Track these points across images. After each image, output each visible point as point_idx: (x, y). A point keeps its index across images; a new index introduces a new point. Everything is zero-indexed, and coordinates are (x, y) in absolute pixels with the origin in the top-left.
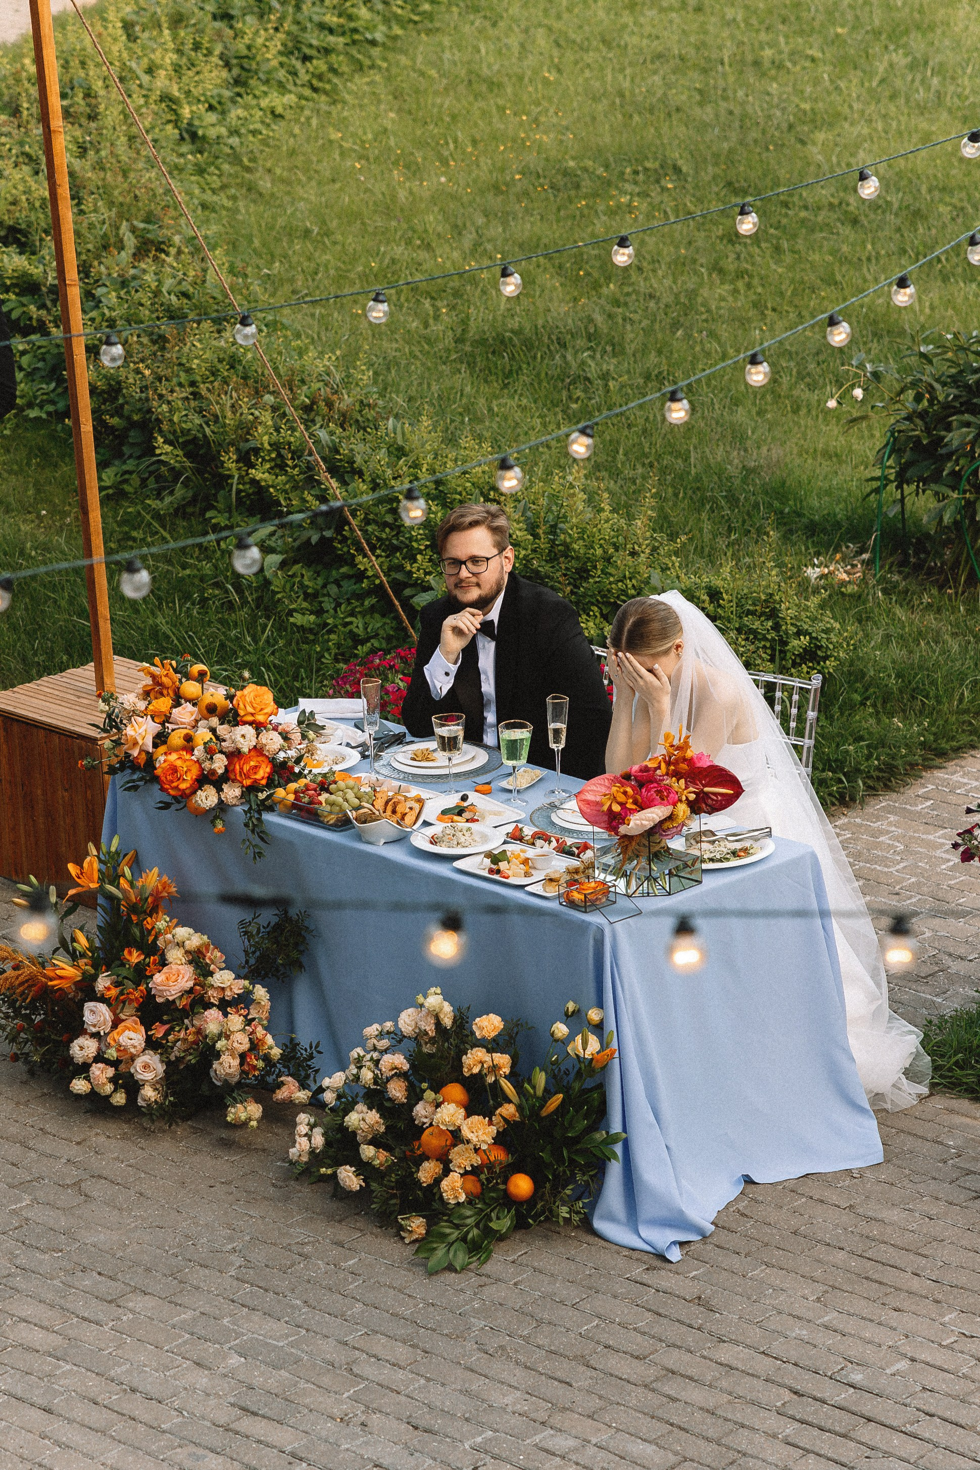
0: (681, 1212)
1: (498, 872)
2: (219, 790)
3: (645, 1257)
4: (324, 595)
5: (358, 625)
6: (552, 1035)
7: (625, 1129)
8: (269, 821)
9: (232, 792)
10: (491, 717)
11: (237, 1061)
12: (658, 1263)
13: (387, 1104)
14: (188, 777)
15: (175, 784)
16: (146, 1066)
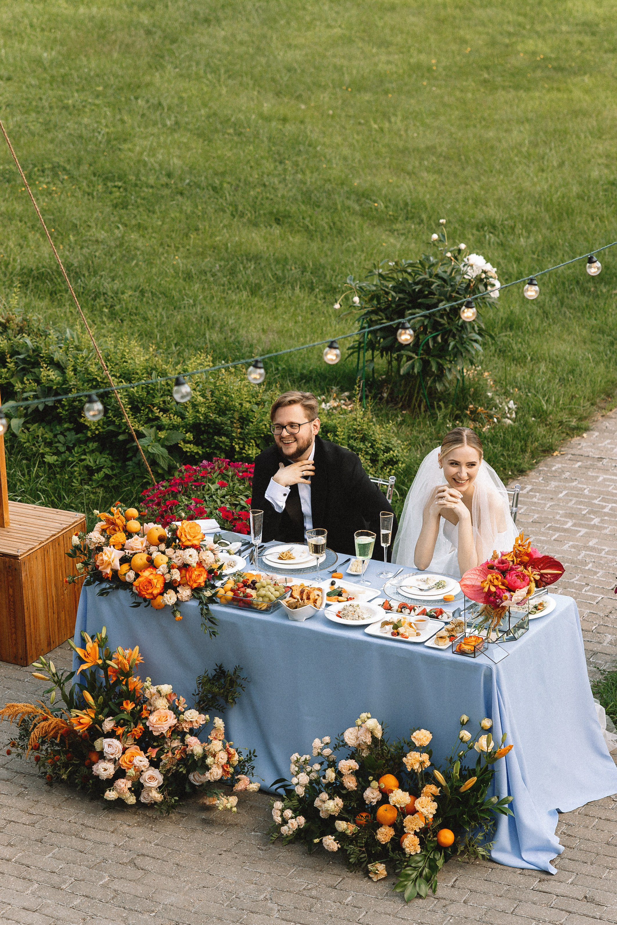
0: (549, 841)
1: (398, 634)
2: (177, 592)
3: (534, 873)
4: (56, 443)
5: (89, 460)
6: (462, 739)
7: (509, 794)
8: (216, 611)
9: (185, 593)
10: (308, 525)
11: (221, 770)
12: (544, 876)
13: (344, 792)
14: (158, 586)
15: (150, 591)
16: (151, 778)
